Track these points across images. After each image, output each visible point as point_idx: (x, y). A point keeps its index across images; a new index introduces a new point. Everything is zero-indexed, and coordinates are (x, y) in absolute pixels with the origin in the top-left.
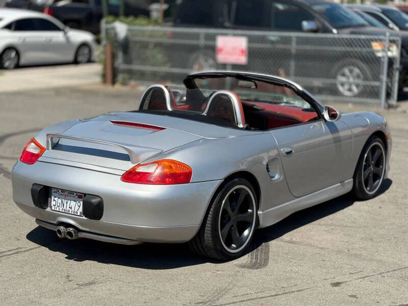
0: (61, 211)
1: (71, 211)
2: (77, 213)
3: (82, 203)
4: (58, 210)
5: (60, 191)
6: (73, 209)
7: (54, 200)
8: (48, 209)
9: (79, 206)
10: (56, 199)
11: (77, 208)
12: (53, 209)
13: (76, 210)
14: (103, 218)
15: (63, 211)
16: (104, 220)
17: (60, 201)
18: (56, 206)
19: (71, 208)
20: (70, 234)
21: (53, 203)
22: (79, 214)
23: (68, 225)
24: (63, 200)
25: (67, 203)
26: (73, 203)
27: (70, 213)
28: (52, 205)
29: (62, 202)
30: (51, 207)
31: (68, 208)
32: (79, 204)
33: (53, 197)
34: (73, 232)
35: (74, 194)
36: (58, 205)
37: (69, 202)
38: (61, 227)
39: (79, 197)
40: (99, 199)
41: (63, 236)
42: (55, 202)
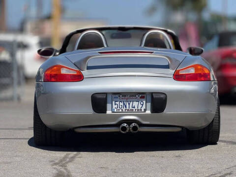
0: (124, 111)
1: (134, 109)
2: (141, 110)
3: (144, 102)
4: (120, 111)
5: (121, 96)
6: (136, 108)
7: (115, 104)
8: (109, 112)
9: (143, 105)
10: (118, 103)
11: (140, 106)
12: (115, 111)
13: (139, 108)
14: (165, 110)
15: (126, 111)
16: (169, 111)
17: (121, 104)
18: (118, 108)
19: (134, 107)
20: (135, 128)
21: (114, 106)
22: (143, 111)
23: (129, 122)
24: (125, 102)
25: (129, 104)
26: (135, 104)
27: (134, 111)
28: (114, 108)
29: (124, 104)
30: (112, 110)
31: (131, 108)
32: (142, 103)
33: (114, 102)
34: (138, 126)
35: (135, 96)
36: (121, 107)
37: (131, 103)
38: (125, 124)
39: (141, 98)
40: (165, 96)
41: (127, 131)
42: (117, 105)
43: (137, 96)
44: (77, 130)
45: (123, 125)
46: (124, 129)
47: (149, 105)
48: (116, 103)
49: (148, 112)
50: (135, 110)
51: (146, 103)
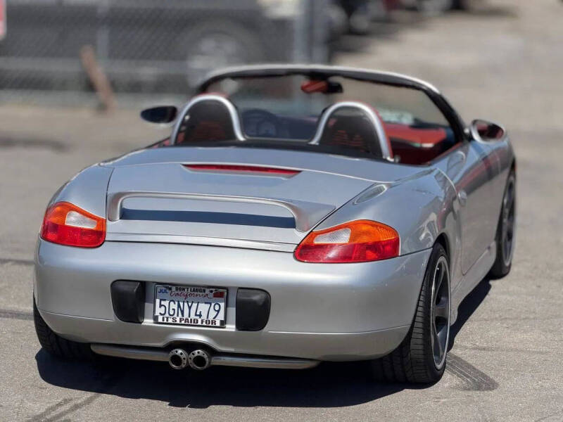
0: (178, 322)
1: (200, 320)
2: (214, 322)
3: (223, 305)
4: (170, 321)
5: (174, 289)
6: (204, 317)
7: (161, 306)
8: (148, 322)
9: (218, 311)
10: (166, 303)
12: (160, 320)
13: (211, 318)
14: (267, 326)
15: (183, 322)
16: (272, 328)
17: (174, 306)
18: (167, 315)
19: (200, 316)
20: (199, 360)
21: (159, 310)
22: (218, 324)
23: (189, 346)
24: (181, 304)
25: (190, 308)
26: (203, 308)
27: (200, 323)
28: (157, 314)
29: (179, 306)
30: (155, 318)
31: (193, 316)
32: (217, 308)
33: (158, 301)
34: (205, 356)
35: (204, 291)
36: (172, 313)
37: (195, 305)
38: (180, 351)
39: (215, 296)
40: (263, 295)
41: (183, 366)
42: (163, 308)
43: (207, 291)
45: (174, 351)
46: (176, 359)
47: (232, 311)
48: (163, 303)
49: (231, 327)
50: (202, 322)
51: (226, 306)
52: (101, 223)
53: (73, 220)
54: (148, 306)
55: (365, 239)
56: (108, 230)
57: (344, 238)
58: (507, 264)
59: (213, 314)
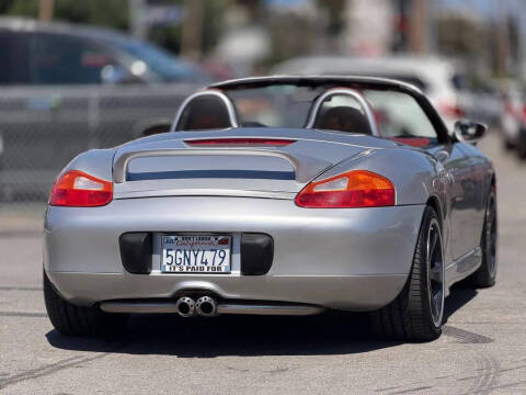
0: (185, 270)
1: (206, 267)
2: (219, 268)
3: (228, 251)
4: (177, 270)
5: (181, 239)
6: (210, 264)
7: (168, 256)
8: (155, 272)
9: (223, 258)
10: (172, 253)
12: (168, 270)
13: (216, 265)
14: (271, 270)
15: (190, 270)
16: (275, 272)
17: (180, 255)
18: (174, 264)
19: (206, 263)
20: (206, 307)
21: (166, 260)
22: (223, 271)
23: (196, 293)
24: (188, 252)
25: (196, 256)
26: (209, 255)
27: (206, 270)
28: (164, 263)
29: (185, 255)
30: (163, 268)
31: (199, 264)
32: (222, 254)
33: (165, 252)
34: (212, 303)
35: (209, 239)
36: (178, 262)
37: (200, 253)
38: (187, 299)
39: (221, 242)
40: (267, 238)
41: (191, 313)
42: (170, 258)
43: (213, 239)
44: (104, 308)
45: (181, 299)
46: (184, 307)
47: (237, 258)
48: (170, 253)
49: (236, 273)
50: (208, 269)
51: (231, 253)
52: (109, 186)
53: (80, 184)
54: (155, 258)
55: (362, 187)
56: (115, 191)
57: (343, 185)
58: (492, 276)
59: (218, 260)
